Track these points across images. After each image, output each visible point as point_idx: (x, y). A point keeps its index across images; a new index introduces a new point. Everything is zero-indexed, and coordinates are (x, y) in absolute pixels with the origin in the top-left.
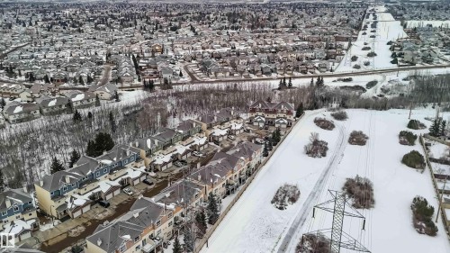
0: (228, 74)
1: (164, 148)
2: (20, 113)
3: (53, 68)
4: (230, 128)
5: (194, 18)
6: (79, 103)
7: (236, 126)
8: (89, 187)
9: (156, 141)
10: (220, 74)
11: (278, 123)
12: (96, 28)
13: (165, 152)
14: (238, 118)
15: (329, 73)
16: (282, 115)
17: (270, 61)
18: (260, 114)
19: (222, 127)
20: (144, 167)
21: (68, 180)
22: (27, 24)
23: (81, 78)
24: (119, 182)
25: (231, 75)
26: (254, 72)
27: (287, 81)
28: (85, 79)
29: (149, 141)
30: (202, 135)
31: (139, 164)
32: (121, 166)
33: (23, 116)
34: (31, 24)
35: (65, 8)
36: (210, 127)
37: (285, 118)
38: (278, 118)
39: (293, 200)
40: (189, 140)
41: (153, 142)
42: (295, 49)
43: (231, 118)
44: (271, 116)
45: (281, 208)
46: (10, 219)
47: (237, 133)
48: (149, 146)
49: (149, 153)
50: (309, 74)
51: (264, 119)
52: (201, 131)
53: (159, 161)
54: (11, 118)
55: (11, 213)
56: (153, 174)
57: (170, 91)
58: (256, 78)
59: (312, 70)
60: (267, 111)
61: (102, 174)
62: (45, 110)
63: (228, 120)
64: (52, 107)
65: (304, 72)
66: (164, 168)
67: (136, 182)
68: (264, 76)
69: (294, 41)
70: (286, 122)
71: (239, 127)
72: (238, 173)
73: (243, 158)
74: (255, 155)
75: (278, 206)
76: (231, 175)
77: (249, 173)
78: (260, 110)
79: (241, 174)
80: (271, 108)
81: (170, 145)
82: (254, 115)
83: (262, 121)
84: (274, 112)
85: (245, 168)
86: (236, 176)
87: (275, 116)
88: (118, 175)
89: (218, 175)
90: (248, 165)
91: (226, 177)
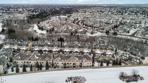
1: (70, 47)
2: (65, 30)
8: (41, 47)
11: (133, 60)
13: (69, 49)
14: (112, 50)
16: (139, 58)
19: (101, 51)
20: (59, 50)
21: (36, 43)
24: (49, 50)
30: (89, 50)
31: (58, 48)
32: (52, 46)
37: (139, 60)
40: (81, 49)
41: (66, 44)
43: (108, 49)
44: (132, 56)
51: (128, 56)
53: (65, 50)
54: (63, 31)
60: (132, 53)
61: (46, 46)
63: (106, 49)
72: (72, 63)
73: (78, 59)
74: (86, 61)
75: (67, 80)
76: (68, 62)
77: (81, 66)
78: (129, 52)
79: (74, 64)
80: (134, 52)
81: (72, 47)
82: (125, 53)
83: (126, 57)
84: (135, 55)
85: (78, 64)
86: (71, 63)
87: (135, 57)
88: (51, 48)
89: (60, 58)
90: (81, 64)
91: (64, 61)
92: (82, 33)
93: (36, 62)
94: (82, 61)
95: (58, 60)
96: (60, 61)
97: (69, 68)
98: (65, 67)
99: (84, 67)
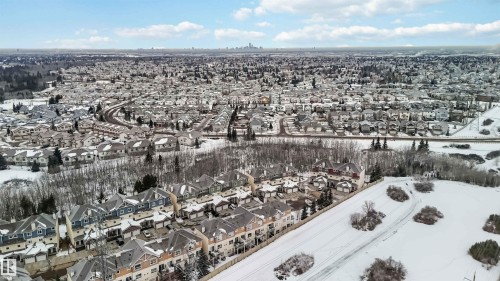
0: (319, 129)
1: (199, 196)
2: (107, 151)
3: (162, 113)
4: (282, 185)
5: (324, 71)
6: (161, 147)
7: (289, 183)
8: (110, 223)
9: (190, 188)
10: (310, 129)
11: (340, 186)
12: (223, 80)
13: (199, 200)
14: (294, 175)
15: (444, 137)
16: (347, 178)
17: (375, 118)
18: (323, 174)
19: (273, 183)
20: (172, 213)
21: (89, 212)
22: (169, 75)
23: (178, 124)
24: (142, 224)
25: (323, 130)
26: (350, 129)
27: (382, 142)
28: (181, 125)
29: (184, 187)
30: (246, 188)
31: (167, 209)
32: (147, 208)
33: (110, 154)
34: (172, 75)
35: (210, 61)
36: (258, 181)
37: (350, 182)
38: (342, 180)
39: (300, 272)
40: (229, 192)
41: (187, 189)
42: (416, 107)
43: (284, 174)
44: (334, 177)
45: (281, 278)
46: (33, 240)
47: (290, 191)
48: (182, 193)
49: (181, 199)
50: (417, 136)
51: (326, 180)
52: (246, 184)
53: (189, 208)
54: (101, 155)
55: (35, 235)
56: (180, 221)
57: (252, 142)
58: (351, 135)
59: (423, 132)
60: (331, 172)
61: (126, 213)
62: (130, 151)
63: (281, 176)
64: (137, 148)
65: (411, 134)
66: (193, 217)
67: (159, 226)
68: (362, 135)
69: (420, 99)
70: (350, 185)
71: (292, 185)
72: (253, 232)
73: (262, 217)
74: (281, 216)
75: (279, 275)
76: (243, 233)
77: (271, 235)
78: (323, 170)
79: (257, 234)
80: (335, 169)
81: (205, 194)
82: (316, 174)
83: (323, 182)
84: (339, 173)
85: (265, 228)
86: (250, 235)
87: (339, 178)
88: (143, 216)
89: (223, 230)
90: (271, 226)
91: (235, 234)
92: (169, 150)
93: (157, 266)
94: (274, 219)
95: (220, 237)
96: (225, 236)
97: (251, 250)
98: (241, 250)
99: (278, 232)
